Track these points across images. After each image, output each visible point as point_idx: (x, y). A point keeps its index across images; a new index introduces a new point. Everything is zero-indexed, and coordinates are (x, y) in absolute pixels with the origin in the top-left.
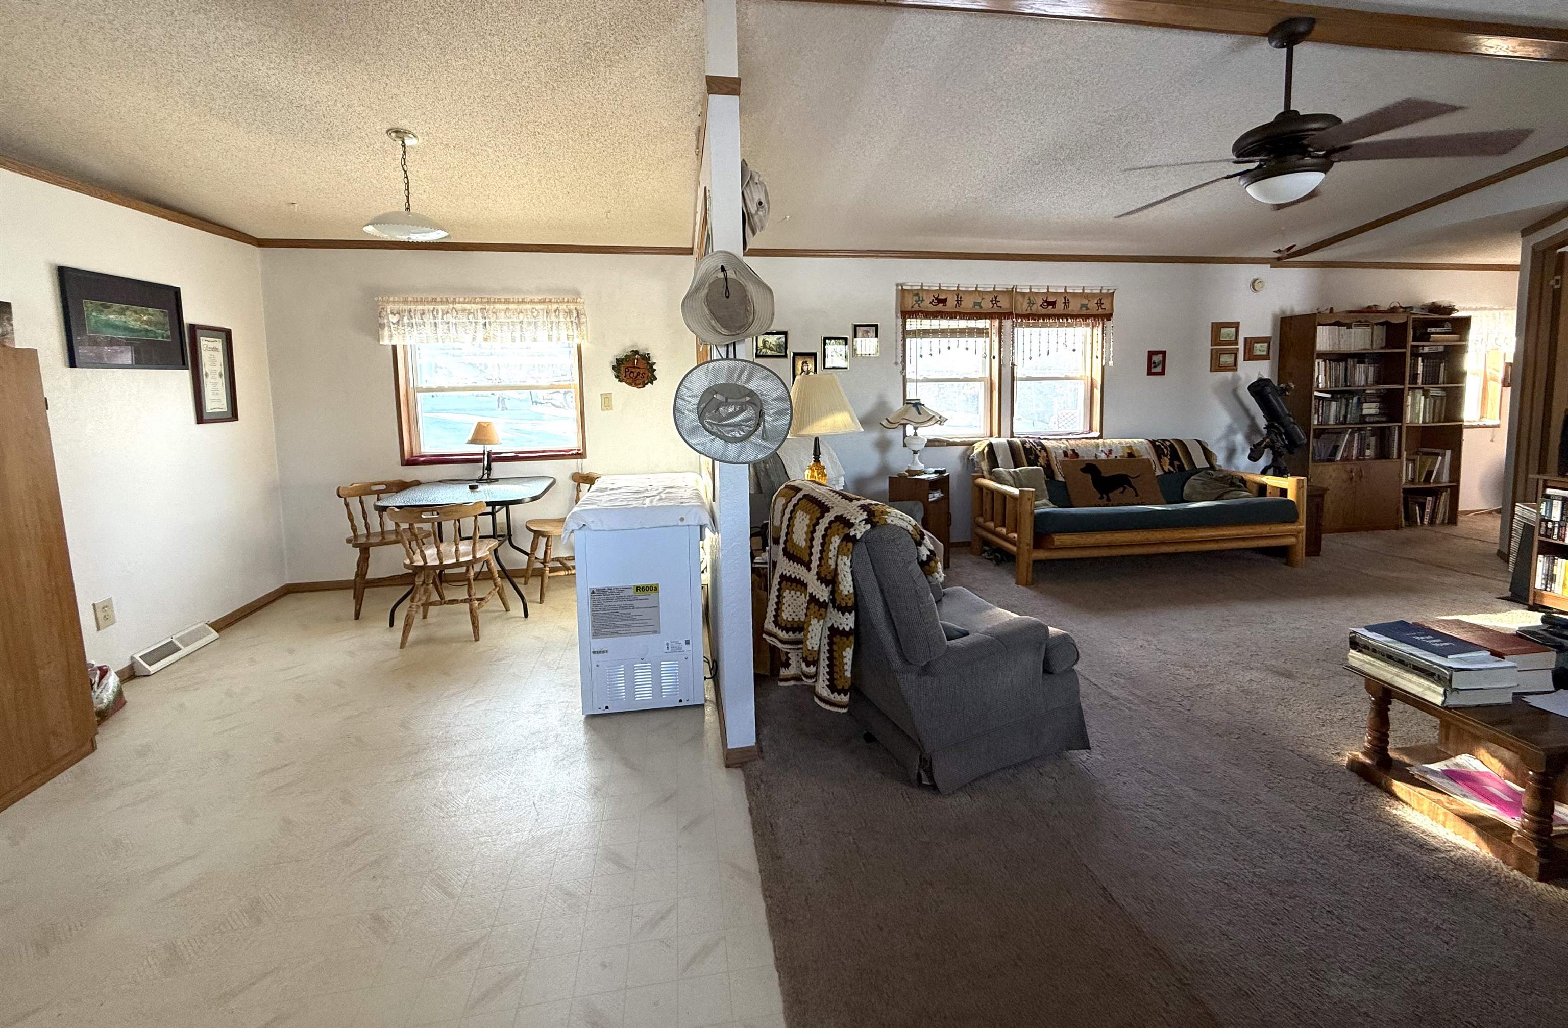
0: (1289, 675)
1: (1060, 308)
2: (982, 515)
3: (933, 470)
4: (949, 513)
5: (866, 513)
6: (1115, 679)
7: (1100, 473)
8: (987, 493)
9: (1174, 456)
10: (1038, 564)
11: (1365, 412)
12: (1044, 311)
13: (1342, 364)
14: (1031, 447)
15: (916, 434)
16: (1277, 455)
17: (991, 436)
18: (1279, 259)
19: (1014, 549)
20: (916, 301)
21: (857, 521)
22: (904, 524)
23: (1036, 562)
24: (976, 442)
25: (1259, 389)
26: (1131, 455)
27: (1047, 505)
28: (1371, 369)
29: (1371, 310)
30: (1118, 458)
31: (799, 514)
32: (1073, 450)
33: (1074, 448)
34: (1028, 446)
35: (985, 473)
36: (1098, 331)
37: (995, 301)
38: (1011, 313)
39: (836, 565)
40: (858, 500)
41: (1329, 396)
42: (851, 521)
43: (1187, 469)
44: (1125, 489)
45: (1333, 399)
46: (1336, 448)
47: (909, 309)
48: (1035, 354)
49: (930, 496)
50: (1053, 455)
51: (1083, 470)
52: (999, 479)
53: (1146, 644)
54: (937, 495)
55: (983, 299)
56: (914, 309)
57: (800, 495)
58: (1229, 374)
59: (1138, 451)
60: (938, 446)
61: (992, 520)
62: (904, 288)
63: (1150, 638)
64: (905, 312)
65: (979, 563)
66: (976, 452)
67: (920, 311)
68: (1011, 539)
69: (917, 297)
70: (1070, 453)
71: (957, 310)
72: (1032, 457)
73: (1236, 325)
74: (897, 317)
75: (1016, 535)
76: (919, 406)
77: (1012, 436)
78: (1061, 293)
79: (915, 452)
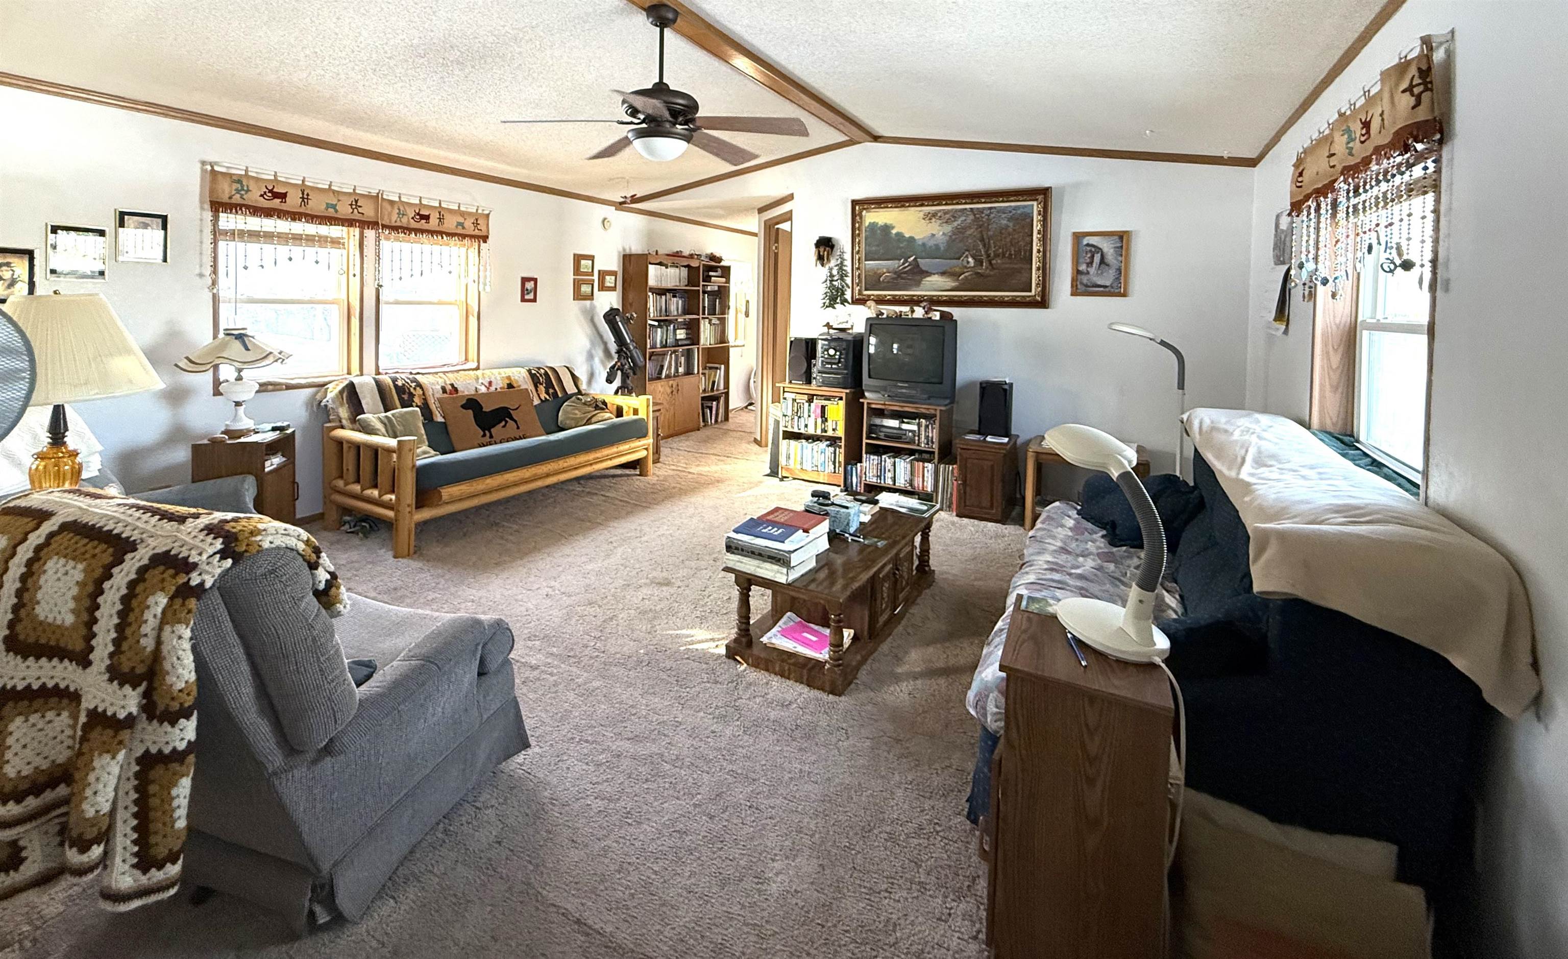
0: (668, 583)
1: (433, 223)
2: (341, 477)
3: (269, 427)
4: (294, 482)
5: (221, 540)
6: (530, 644)
7: (482, 408)
8: (350, 447)
9: (549, 385)
10: (423, 527)
11: (678, 337)
12: (413, 225)
13: (664, 297)
14: (404, 385)
15: (239, 378)
16: (625, 377)
17: (349, 373)
18: (621, 203)
19: (391, 514)
20: (238, 191)
21: (205, 557)
22: (292, 542)
23: (418, 525)
24: (330, 382)
25: (611, 317)
26: (510, 386)
27: (428, 453)
28: (680, 302)
29: (678, 255)
30: (499, 390)
31: (54, 566)
32: (452, 385)
33: (453, 382)
34: (400, 383)
35: (344, 422)
36: (473, 252)
37: (355, 205)
38: (376, 223)
39: (159, 642)
40: (196, 516)
41: (656, 323)
42: (191, 560)
43: (560, 395)
44: (506, 422)
45: (660, 326)
46: (662, 367)
47: (225, 198)
48: (406, 274)
49: (267, 464)
50: (431, 392)
51: (464, 407)
52: (367, 429)
53: (550, 591)
54: (274, 462)
55: (339, 200)
56: (233, 201)
57: (48, 527)
58: (588, 303)
59: (517, 381)
60: (273, 390)
61: (358, 481)
62: (216, 168)
63: (553, 583)
64: (218, 203)
65: (338, 542)
66: (330, 395)
67: (244, 205)
68: (386, 502)
69: (239, 186)
70: (449, 388)
71: (302, 210)
72: (406, 397)
73: (591, 258)
74: (202, 208)
75: (393, 497)
76: (246, 339)
77: (378, 373)
78: (435, 207)
79: (238, 404)
